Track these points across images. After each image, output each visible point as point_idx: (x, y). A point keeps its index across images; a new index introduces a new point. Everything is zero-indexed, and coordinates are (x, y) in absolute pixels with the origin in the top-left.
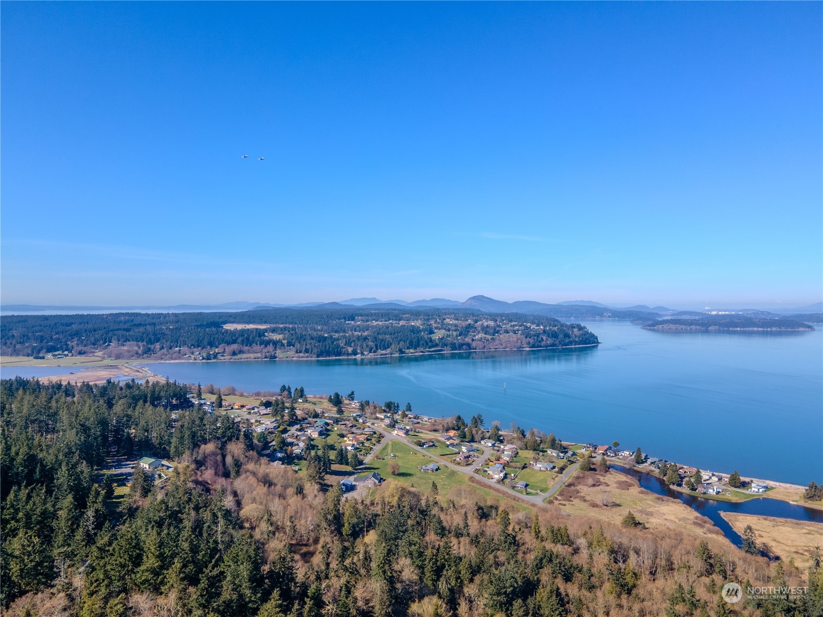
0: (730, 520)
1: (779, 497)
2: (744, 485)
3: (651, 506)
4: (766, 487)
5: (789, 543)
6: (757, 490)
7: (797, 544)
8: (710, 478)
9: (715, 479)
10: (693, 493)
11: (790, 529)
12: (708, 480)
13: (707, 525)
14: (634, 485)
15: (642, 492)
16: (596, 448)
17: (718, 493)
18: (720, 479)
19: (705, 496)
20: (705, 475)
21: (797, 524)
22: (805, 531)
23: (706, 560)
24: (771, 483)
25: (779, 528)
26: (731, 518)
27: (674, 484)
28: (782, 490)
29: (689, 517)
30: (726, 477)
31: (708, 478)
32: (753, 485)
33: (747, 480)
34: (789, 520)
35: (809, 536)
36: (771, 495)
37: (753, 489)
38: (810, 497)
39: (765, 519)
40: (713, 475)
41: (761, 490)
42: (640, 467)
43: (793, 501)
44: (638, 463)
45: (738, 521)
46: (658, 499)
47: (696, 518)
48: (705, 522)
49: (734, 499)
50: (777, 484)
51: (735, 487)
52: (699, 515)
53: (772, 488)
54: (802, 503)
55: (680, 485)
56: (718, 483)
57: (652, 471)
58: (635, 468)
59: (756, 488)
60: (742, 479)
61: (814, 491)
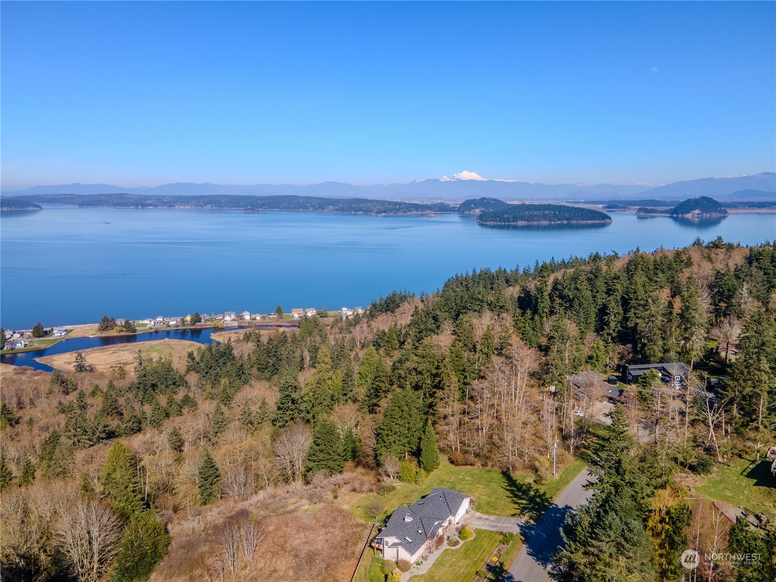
0: (48, 362)
1: (80, 335)
2: (46, 333)
4: (66, 331)
5: (103, 363)
6: (59, 334)
7: (109, 362)
8: (12, 336)
9: (17, 336)
11: (99, 354)
12: (10, 338)
13: (29, 372)
17: (25, 346)
18: (22, 335)
19: (13, 351)
21: (102, 349)
22: (111, 352)
24: (69, 327)
25: (90, 355)
26: (47, 361)
28: (79, 330)
29: (7, 371)
30: (29, 333)
31: (9, 336)
32: (54, 332)
33: (48, 329)
34: (95, 348)
35: (115, 354)
36: (73, 335)
37: (56, 335)
38: (104, 328)
40: (14, 333)
41: (63, 334)
43: (92, 335)
45: (54, 360)
47: (15, 369)
48: (26, 370)
49: (42, 346)
50: (74, 326)
51: (39, 337)
52: (16, 367)
53: (71, 331)
54: (99, 335)
56: (21, 338)
59: (58, 333)
60: (45, 329)
61: (107, 323)
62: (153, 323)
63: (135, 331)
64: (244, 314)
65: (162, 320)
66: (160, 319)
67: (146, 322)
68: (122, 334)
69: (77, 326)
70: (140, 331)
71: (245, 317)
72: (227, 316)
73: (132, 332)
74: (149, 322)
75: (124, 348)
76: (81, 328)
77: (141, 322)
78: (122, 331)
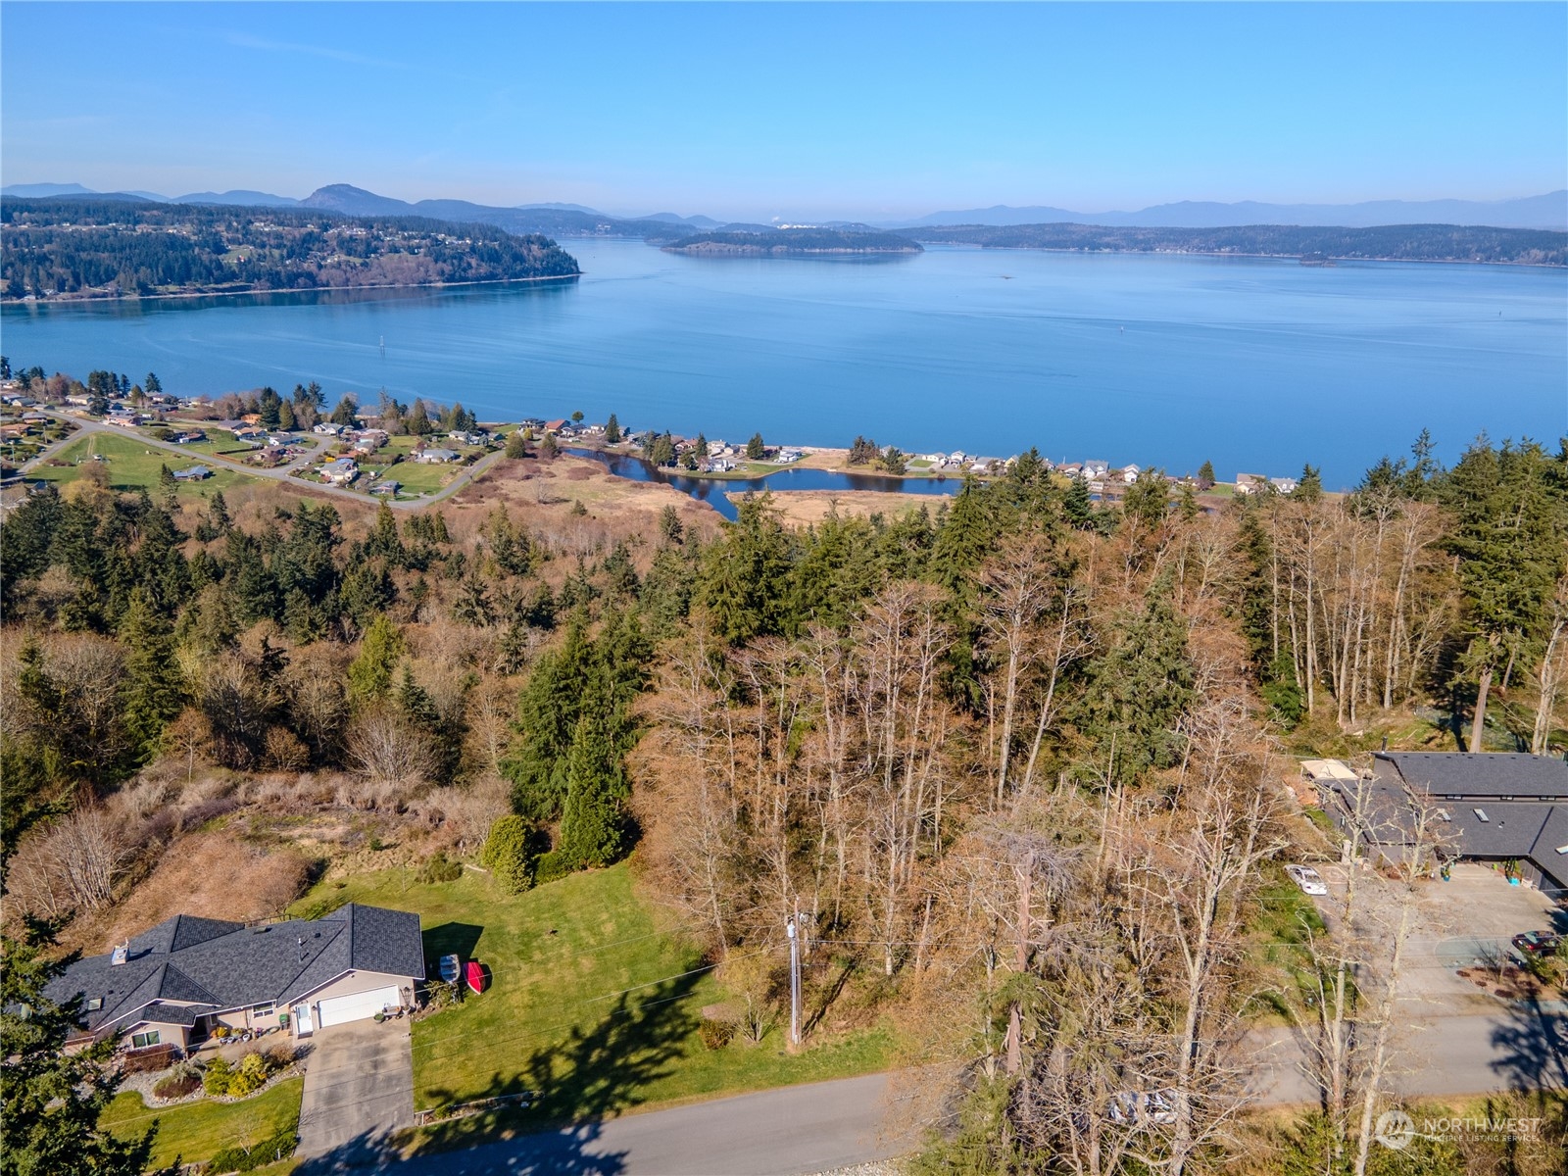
1: (816, 465)
2: (768, 454)
3: (621, 496)
4: (800, 455)
6: (786, 459)
8: (723, 451)
9: (729, 451)
10: (693, 474)
12: (718, 453)
13: (703, 510)
14: (599, 473)
15: (610, 481)
16: (543, 427)
17: (728, 469)
18: (736, 451)
19: (709, 476)
20: (714, 448)
23: (671, 535)
24: (808, 450)
25: (806, 502)
27: (664, 464)
28: (821, 455)
29: (677, 503)
30: (744, 448)
31: (719, 451)
32: (782, 453)
33: (774, 448)
34: (819, 491)
36: (805, 464)
37: (781, 459)
38: (856, 460)
39: (788, 494)
40: (727, 447)
41: (791, 459)
42: (614, 448)
43: (831, 468)
44: (612, 441)
46: (635, 486)
47: (688, 504)
48: (701, 507)
49: (752, 474)
50: (817, 449)
51: (756, 459)
52: (694, 500)
53: (808, 455)
54: (842, 469)
55: (673, 464)
56: (731, 457)
57: (633, 451)
58: (607, 450)
59: (785, 457)
60: (767, 448)
61: (862, 450)
62: (942, 462)
63: (903, 471)
64: (1126, 470)
65: (961, 458)
66: (957, 456)
67: (932, 458)
68: (880, 474)
69: (822, 449)
70: (912, 473)
71: (1126, 476)
72: (1089, 469)
73: (897, 473)
74: (937, 460)
75: (864, 500)
76: (826, 454)
77: (924, 458)
78: (881, 469)
